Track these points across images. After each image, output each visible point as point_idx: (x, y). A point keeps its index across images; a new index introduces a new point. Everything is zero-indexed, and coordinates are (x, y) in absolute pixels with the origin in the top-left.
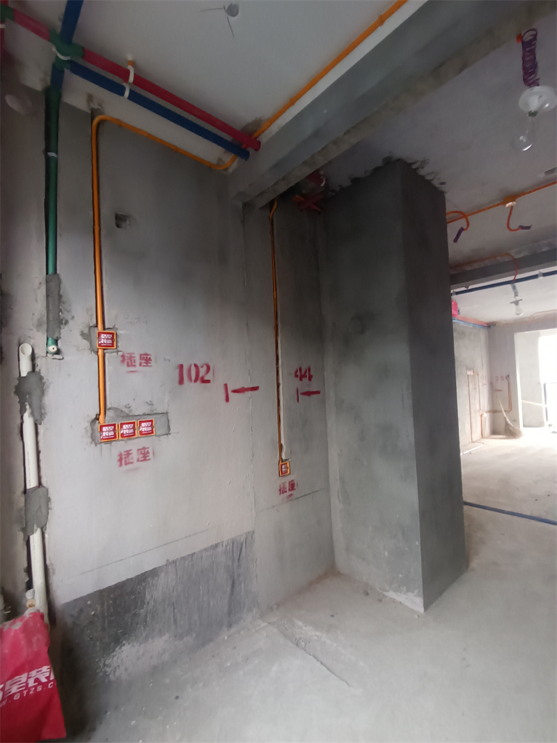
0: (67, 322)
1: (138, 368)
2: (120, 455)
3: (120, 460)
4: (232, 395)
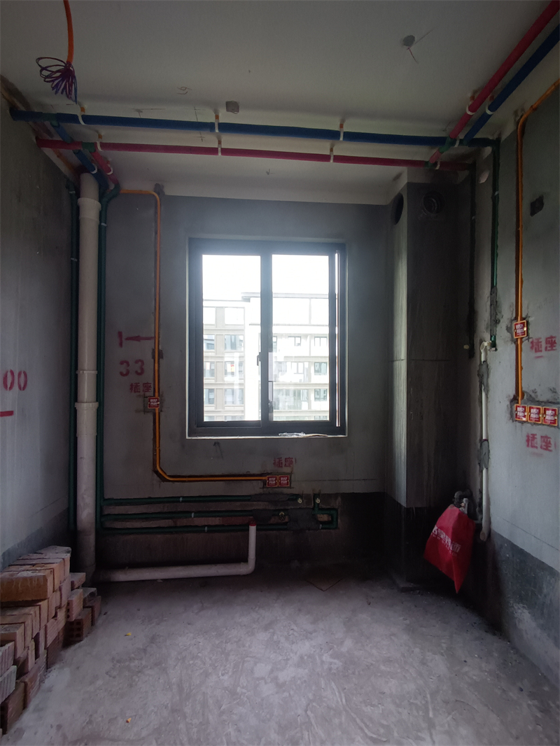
0: (499, 321)
1: (544, 353)
2: (528, 436)
3: (528, 441)
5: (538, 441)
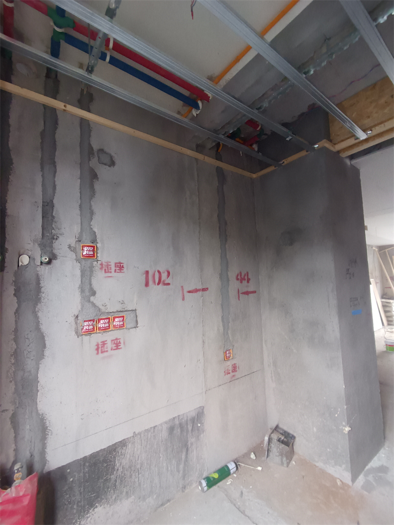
0: (58, 238)
1: (113, 274)
2: (98, 345)
3: (97, 349)
4: (187, 295)
5: (109, 345)
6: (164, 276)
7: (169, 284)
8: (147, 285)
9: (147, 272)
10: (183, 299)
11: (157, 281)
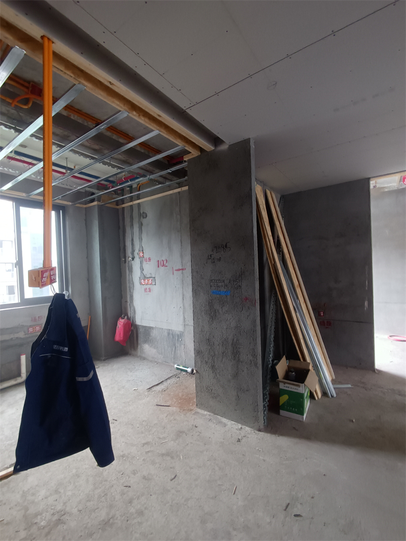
0: (135, 251)
1: (148, 262)
3: (145, 290)
4: (175, 272)
5: (148, 290)
6: (165, 262)
7: (167, 266)
8: (158, 267)
9: (158, 261)
10: (173, 274)
11: (162, 265)
